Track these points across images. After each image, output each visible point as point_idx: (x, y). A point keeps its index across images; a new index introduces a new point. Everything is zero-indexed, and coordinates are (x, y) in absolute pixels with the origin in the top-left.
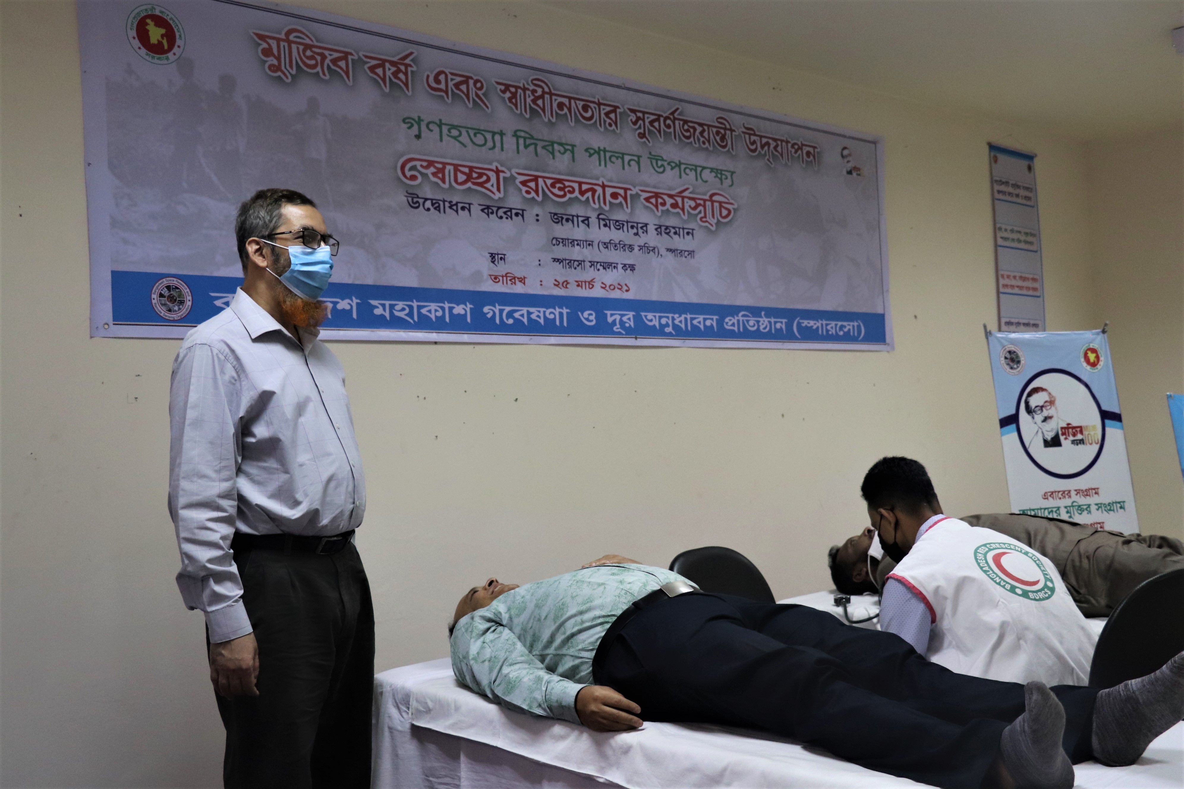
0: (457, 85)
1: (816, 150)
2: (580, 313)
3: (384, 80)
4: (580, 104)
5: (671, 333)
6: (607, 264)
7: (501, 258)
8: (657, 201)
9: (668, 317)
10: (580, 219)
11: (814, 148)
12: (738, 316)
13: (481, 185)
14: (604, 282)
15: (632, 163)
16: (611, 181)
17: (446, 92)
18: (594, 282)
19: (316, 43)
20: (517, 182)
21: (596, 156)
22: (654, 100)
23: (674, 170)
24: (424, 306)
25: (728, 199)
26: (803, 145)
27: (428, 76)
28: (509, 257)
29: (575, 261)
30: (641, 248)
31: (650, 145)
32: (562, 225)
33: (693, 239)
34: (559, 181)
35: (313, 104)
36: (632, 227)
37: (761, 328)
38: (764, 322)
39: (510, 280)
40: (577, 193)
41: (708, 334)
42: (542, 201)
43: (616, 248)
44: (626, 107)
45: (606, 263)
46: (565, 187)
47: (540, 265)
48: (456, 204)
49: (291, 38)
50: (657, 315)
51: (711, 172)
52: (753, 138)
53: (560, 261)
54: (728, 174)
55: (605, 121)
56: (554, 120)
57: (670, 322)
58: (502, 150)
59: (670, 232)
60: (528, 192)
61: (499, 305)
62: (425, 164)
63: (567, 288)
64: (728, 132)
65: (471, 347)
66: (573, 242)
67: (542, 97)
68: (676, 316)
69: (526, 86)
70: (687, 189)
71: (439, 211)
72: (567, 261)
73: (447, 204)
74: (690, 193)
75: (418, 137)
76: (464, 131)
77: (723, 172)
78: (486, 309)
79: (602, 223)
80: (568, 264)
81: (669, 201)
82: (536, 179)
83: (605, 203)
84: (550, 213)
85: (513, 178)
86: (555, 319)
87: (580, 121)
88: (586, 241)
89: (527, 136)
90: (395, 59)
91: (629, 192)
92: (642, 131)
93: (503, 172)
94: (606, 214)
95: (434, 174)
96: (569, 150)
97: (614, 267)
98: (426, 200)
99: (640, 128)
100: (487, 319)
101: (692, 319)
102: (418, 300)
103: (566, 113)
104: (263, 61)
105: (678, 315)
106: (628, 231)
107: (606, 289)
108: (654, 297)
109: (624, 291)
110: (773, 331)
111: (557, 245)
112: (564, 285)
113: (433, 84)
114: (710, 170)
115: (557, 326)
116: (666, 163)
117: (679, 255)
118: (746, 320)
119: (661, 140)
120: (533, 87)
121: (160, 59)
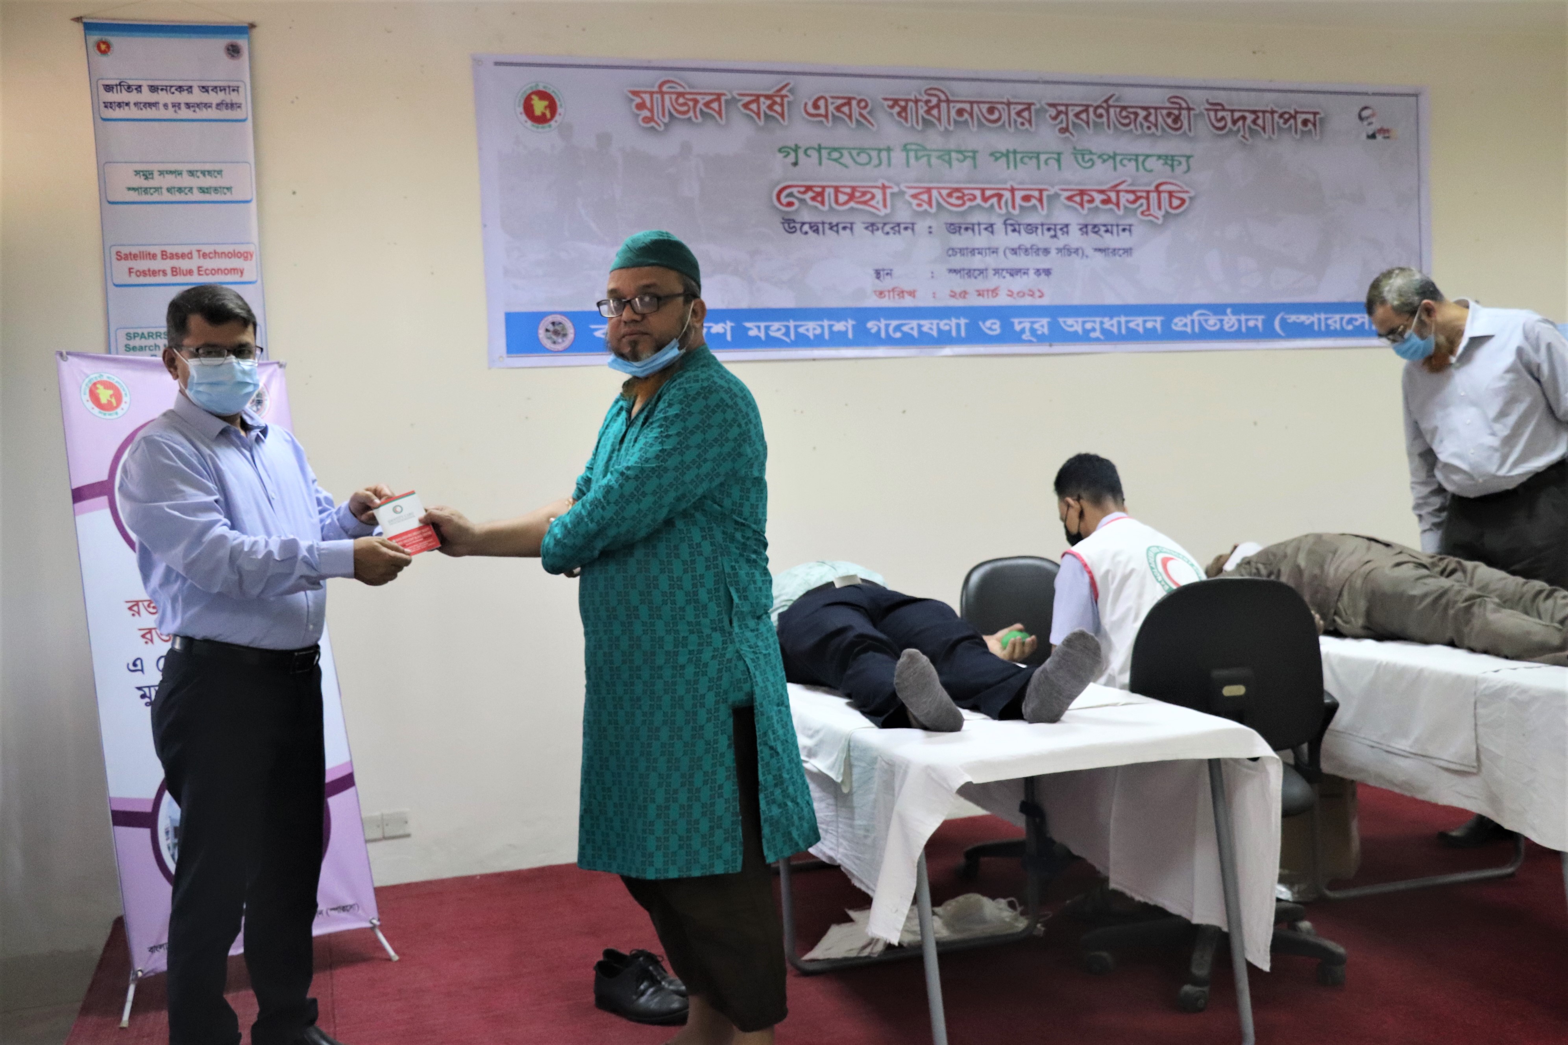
0: (838, 108)
1: (1318, 116)
2: (980, 323)
3: (758, 114)
4: (984, 108)
5: (1098, 337)
6: (1014, 270)
7: (888, 274)
8: (1082, 200)
9: (1094, 322)
10: (983, 227)
11: (1315, 114)
12: (1191, 315)
13: (865, 203)
14: (1012, 289)
15: (1051, 161)
16: (1020, 183)
17: (826, 116)
18: (999, 290)
19: (688, 90)
20: (907, 196)
21: (1004, 159)
22: (1081, 89)
23: (1107, 163)
24: (801, 326)
25: (1181, 187)
26: (1297, 112)
27: (806, 104)
28: (897, 272)
29: (975, 270)
30: (1059, 250)
31: (1074, 139)
32: (960, 234)
33: (1131, 235)
34: (957, 190)
35: (686, 148)
36: (1049, 229)
37: (1226, 327)
38: (1230, 321)
39: (898, 294)
40: (979, 201)
41: (1150, 336)
42: (936, 213)
43: (1027, 253)
44: (1043, 102)
46: (964, 195)
48: (837, 225)
49: (665, 89)
50: (1080, 320)
51: (1158, 160)
52: (1220, 114)
53: (957, 271)
54: (1183, 160)
55: (1015, 121)
56: (951, 128)
57: (1097, 326)
58: (889, 165)
59: (1099, 230)
60: (919, 205)
61: (885, 320)
62: (802, 189)
63: (965, 298)
64: (1184, 113)
65: (855, 361)
66: (973, 251)
67: (938, 106)
68: (1106, 320)
69: (919, 97)
70: (1125, 181)
71: (818, 233)
72: (966, 271)
73: (827, 226)
74: (1130, 185)
75: (795, 164)
76: (845, 153)
77: (1176, 158)
78: (870, 325)
79: (1010, 228)
80: (967, 273)
81: (1098, 197)
82: (929, 190)
83: (1014, 207)
84: (946, 224)
85: (902, 193)
86: (950, 331)
87: (984, 125)
88: (989, 249)
89: (919, 148)
90: (770, 92)
91: (1045, 194)
92: (1064, 125)
93: (890, 187)
94: (1015, 219)
95: (813, 199)
96: (969, 157)
97: (1025, 273)
98: (803, 224)
99: (1062, 122)
100: (871, 334)
101: (1127, 322)
102: (795, 320)
103: (967, 119)
104: (637, 115)
105: (1108, 319)
106: (1043, 234)
107: (1013, 296)
108: (1076, 301)
109: (1037, 297)
110: (1243, 330)
111: (954, 255)
112: (962, 296)
113: (811, 111)
114: (1157, 157)
115: (953, 336)
116: (1096, 156)
117: (1111, 254)
118: (1204, 319)
119: (1090, 132)
120: (926, 97)
121: (541, 128)
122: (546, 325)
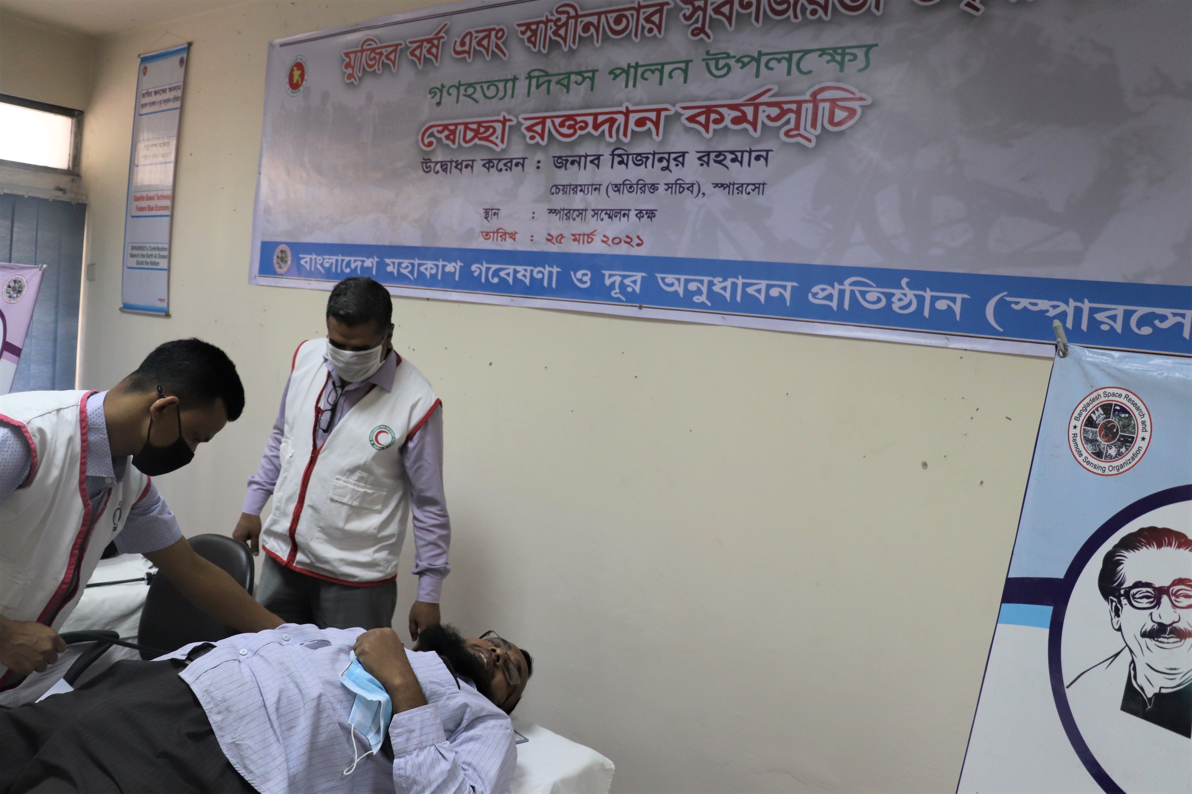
0: (479, 42)
2: (572, 273)
3: (419, 59)
4: (612, 17)
5: (703, 303)
6: (614, 212)
7: (495, 214)
8: (707, 119)
9: (702, 282)
10: (589, 159)
12: (841, 283)
13: (486, 139)
14: (607, 235)
15: (675, 73)
16: (637, 104)
17: (469, 52)
18: (595, 235)
19: (379, 45)
20: (523, 129)
21: (624, 76)
23: (747, 68)
25: (851, 93)
27: (456, 42)
28: (502, 213)
29: (574, 210)
30: (669, 186)
31: (709, 41)
32: (566, 169)
33: (767, 166)
34: (571, 117)
35: (369, 97)
36: (660, 160)
37: (896, 307)
38: (904, 298)
39: (501, 236)
40: (590, 129)
41: (774, 309)
42: (547, 145)
43: (631, 190)
45: (613, 210)
46: (576, 123)
47: (533, 218)
48: (461, 163)
49: (365, 47)
50: (683, 278)
51: (820, 56)
53: (557, 212)
54: (860, 52)
55: (643, 28)
56: (575, 47)
57: (704, 289)
58: (512, 96)
59: (725, 158)
60: (532, 138)
61: (487, 263)
62: (440, 128)
63: (560, 243)
65: (457, 304)
66: (575, 188)
67: (566, 24)
68: (717, 280)
69: (550, 17)
70: (768, 90)
71: (446, 172)
72: (565, 212)
73: (454, 164)
74: (774, 96)
75: (439, 104)
76: (478, 87)
78: (474, 267)
79: (616, 160)
80: (566, 215)
81: (729, 114)
82: (543, 121)
83: (625, 135)
84: (554, 157)
85: (519, 124)
86: (543, 278)
87: (609, 38)
88: (592, 185)
89: (542, 74)
90: (432, 36)
91: (663, 114)
92: (699, 25)
93: (510, 120)
94: (624, 148)
95: (447, 137)
96: (589, 77)
97: (624, 215)
98: (437, 163)
99: (697, 21)
100: (473, 276)
101: (745, 286)
102: (419, 259)
103: (592, 34)
104: (344, 73)
105: (720, 279)
106: (653, 166)
107: (608, 242)
108: (681, 253)
109: (634, 245)
110: (926, 313)
111: (557, 193)
112: (558, 240)
113: (458, 48)
114: (820, 52)
115: (544, 287)
116: (734, 60)
117: (736, 191)
118: (860, 291)
119: (731, 29)
120: (557, 16)
121: (296, 92)
122: (277, 252)
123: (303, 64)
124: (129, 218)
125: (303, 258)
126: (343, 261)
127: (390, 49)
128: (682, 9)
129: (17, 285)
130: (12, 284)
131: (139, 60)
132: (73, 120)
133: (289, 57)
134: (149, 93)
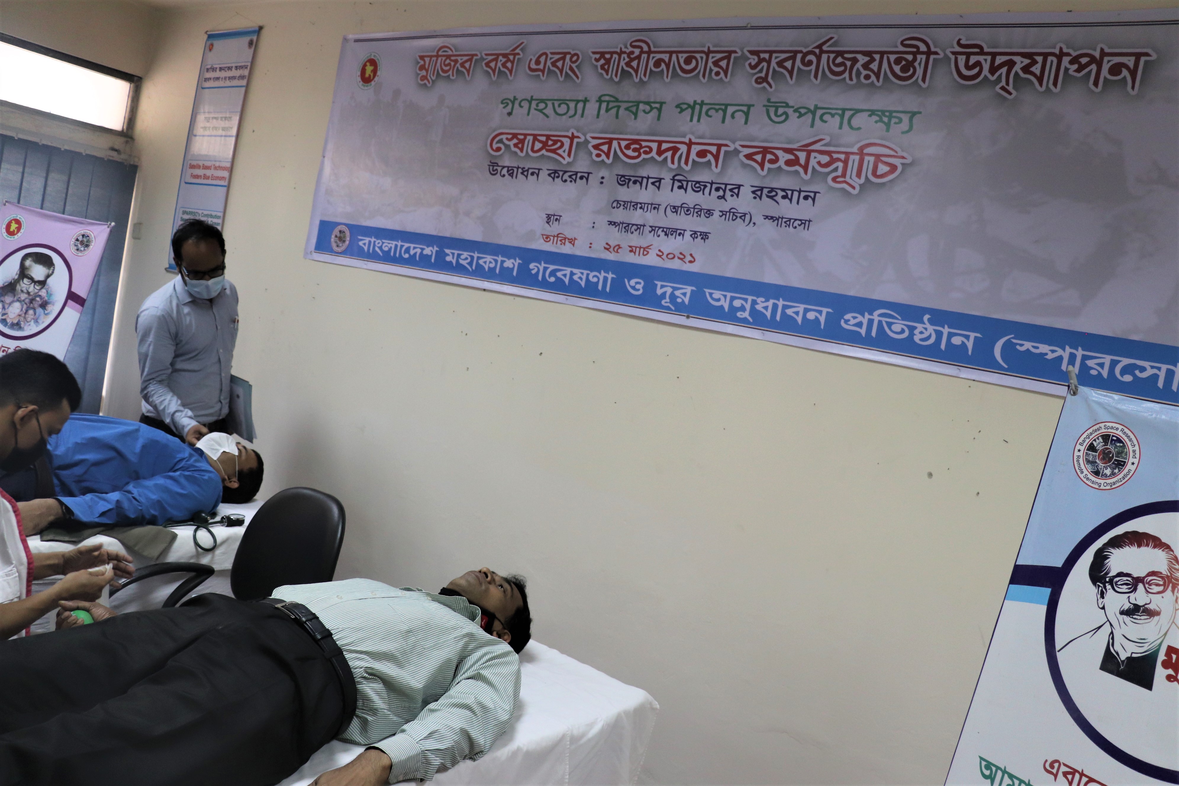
0: (554, 63)
1: (1144, 59)
2: (626, 280)
3: (494, 71)
4: (682, 57)
5: (745, 319)
6: (671, 230)
7: (556, 220)
8: (764, 158)
9: (746, 300)
10: (651, 180)
11: (1140, 55)
12: (871, 314)
13: (554, 151)
14: (662, 250)
15: (737, 115)
16: (699, 137)
17: (544, 71)
18: (650, 249)
19: (455, 53)
20: (590, 146)
21: (689, 112)
22: (793, 34)
23: (803, 119)
24: (481, 258)
25: (896, 152)
26: (1104, 54)
27: (531, 60)
28: (564, 220)
29: (633, 225)
30: (723, 213)
31: (770, 90)
32: (628, 187)
33: (813, 205)
34: (636, 142)
35: (441, 99)
36: (717, 189)
37: (917, 338)
38: (925, 332)
39: (561, 241)
40: (654, 154)
41: (809, 329)
42: (612, 163)
43: (688, 213)
44: (747, 50)
45: (669, 229)
46: (641, 147)
47: (593, 227)
48: (528, 170)
49: (440, 53)
50: (729, 295)
51: (870, 116)
52: (975, 59)
53: (617, 224)
54: (905, 117)
55: (711, 70)
56: (646, 79)
57: (748, 306)
58: (582, 116)
59: (777, 194)
60: (598, 155)
61: (545, 263)
62: (510, 136)
63: (617, 252)
64: (921, 58)
65: (512, 298)
66: (635, 205)
67: (639, 57)
68: (760, 300)
69: (624, 49)
70: (821, 140)
71: (512, 177)
72: (625, 225)
73: (520, 170)
74: (825, 145)
75: (510, 114)
76: (550, 104)
78: (532, 266)
79: (677, 184)
80: (625, 228)
81: (784, 157)
82: (610, 142)
83: (686, 163)
84: (618, 175)
85: (587, 142)
86: (598, 282)
87: (679, 75)
88: (652, 204)
89: (612, 99)
90: (507, 52)
91: (723, 149)
92: (763, 75)
93: (578, 137)
94: (684, 175)
95: (516, 145)
96: (656, 108)
97: (680, 234)
98: (504, 167)
99: (761, 71)
100: (531, 273)
101: (785, 307)
102: (479, 253)
103: (663, 70)
104: (418, 74)
105: (763, 300)
106: (710, 194)
107: (662, 257)
108: (729, 273)
109: (687, 262)
110: (943, 347)
111: (618, 208)
112: (616, 249)
113: (533, 66)
114: (870, 113)
115: (598, 290)
116: (792, 109)
117: (784, 224)
118: (887, 322)
119: (791, 82)
120: (631, 49)
121: (367, 86)
122: (336, 232)
123: (377, 61)
124: (183, 184)
125: (361, 240)
126: (402, 246)
127: (465, 58)
128: (749, 59)
129: (85, 240)
130: (80, 238)
131: (206, 37)
132: (132, 85)
133: (363, 53)
134: (213, 69)
